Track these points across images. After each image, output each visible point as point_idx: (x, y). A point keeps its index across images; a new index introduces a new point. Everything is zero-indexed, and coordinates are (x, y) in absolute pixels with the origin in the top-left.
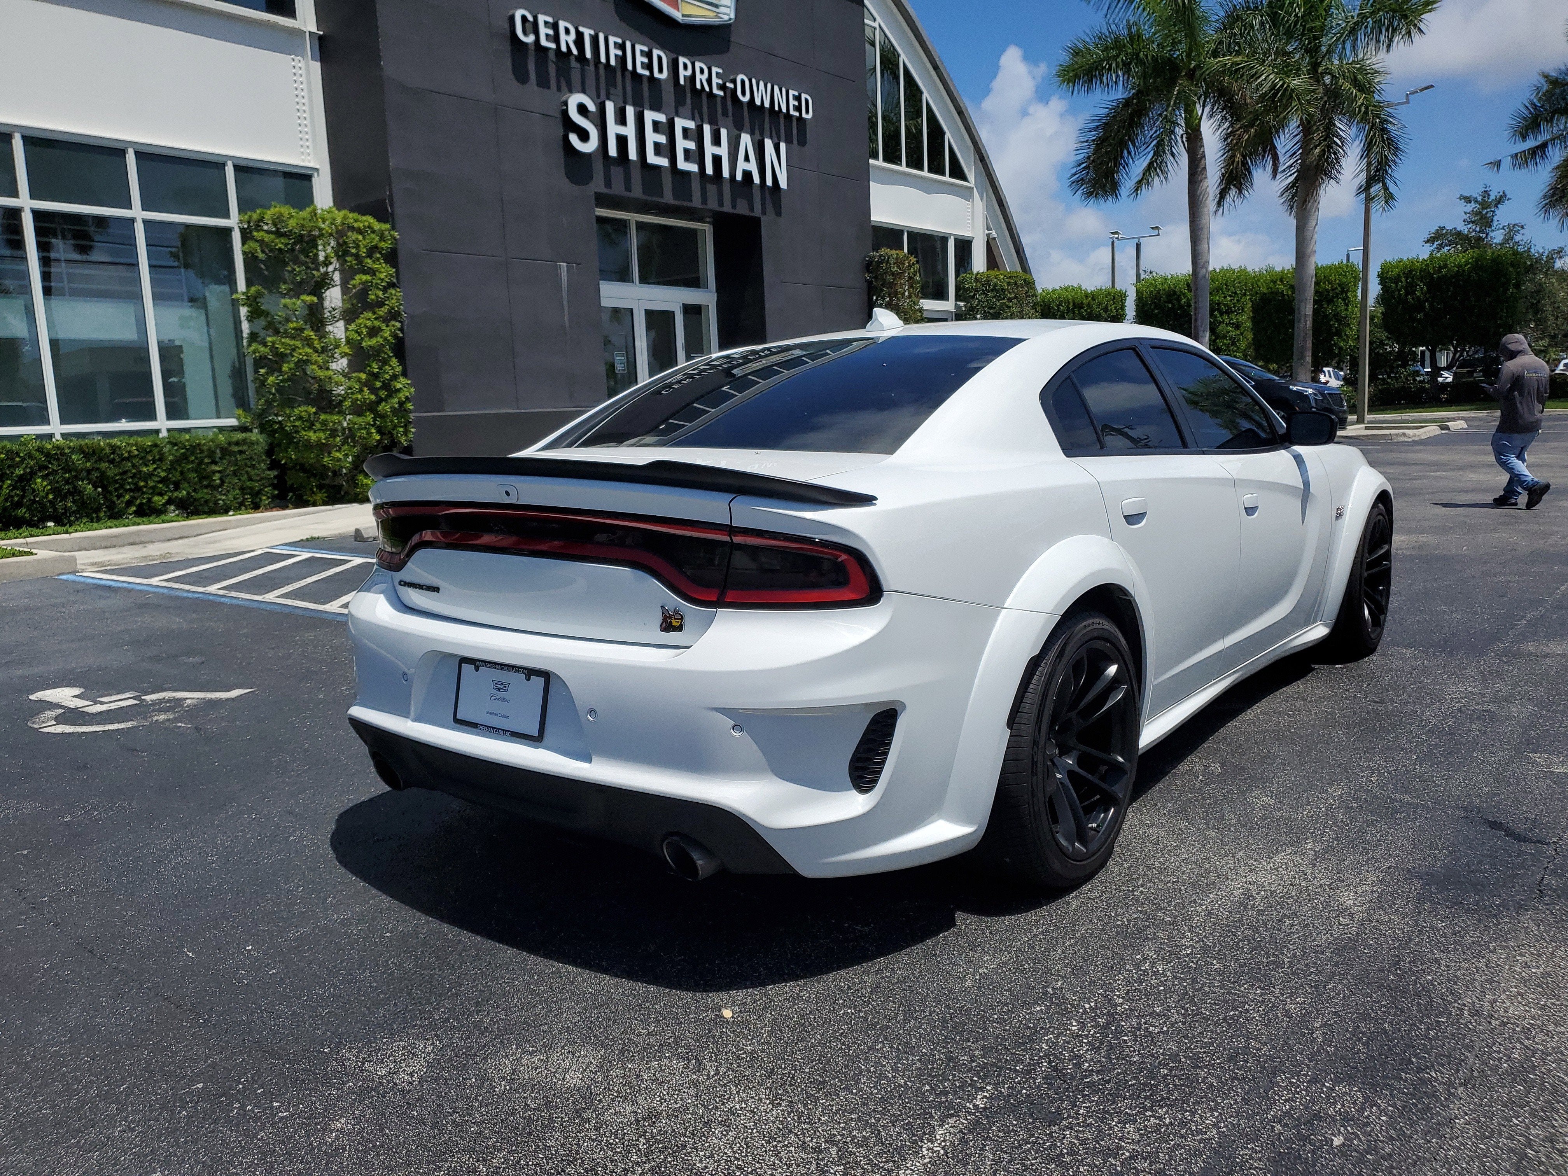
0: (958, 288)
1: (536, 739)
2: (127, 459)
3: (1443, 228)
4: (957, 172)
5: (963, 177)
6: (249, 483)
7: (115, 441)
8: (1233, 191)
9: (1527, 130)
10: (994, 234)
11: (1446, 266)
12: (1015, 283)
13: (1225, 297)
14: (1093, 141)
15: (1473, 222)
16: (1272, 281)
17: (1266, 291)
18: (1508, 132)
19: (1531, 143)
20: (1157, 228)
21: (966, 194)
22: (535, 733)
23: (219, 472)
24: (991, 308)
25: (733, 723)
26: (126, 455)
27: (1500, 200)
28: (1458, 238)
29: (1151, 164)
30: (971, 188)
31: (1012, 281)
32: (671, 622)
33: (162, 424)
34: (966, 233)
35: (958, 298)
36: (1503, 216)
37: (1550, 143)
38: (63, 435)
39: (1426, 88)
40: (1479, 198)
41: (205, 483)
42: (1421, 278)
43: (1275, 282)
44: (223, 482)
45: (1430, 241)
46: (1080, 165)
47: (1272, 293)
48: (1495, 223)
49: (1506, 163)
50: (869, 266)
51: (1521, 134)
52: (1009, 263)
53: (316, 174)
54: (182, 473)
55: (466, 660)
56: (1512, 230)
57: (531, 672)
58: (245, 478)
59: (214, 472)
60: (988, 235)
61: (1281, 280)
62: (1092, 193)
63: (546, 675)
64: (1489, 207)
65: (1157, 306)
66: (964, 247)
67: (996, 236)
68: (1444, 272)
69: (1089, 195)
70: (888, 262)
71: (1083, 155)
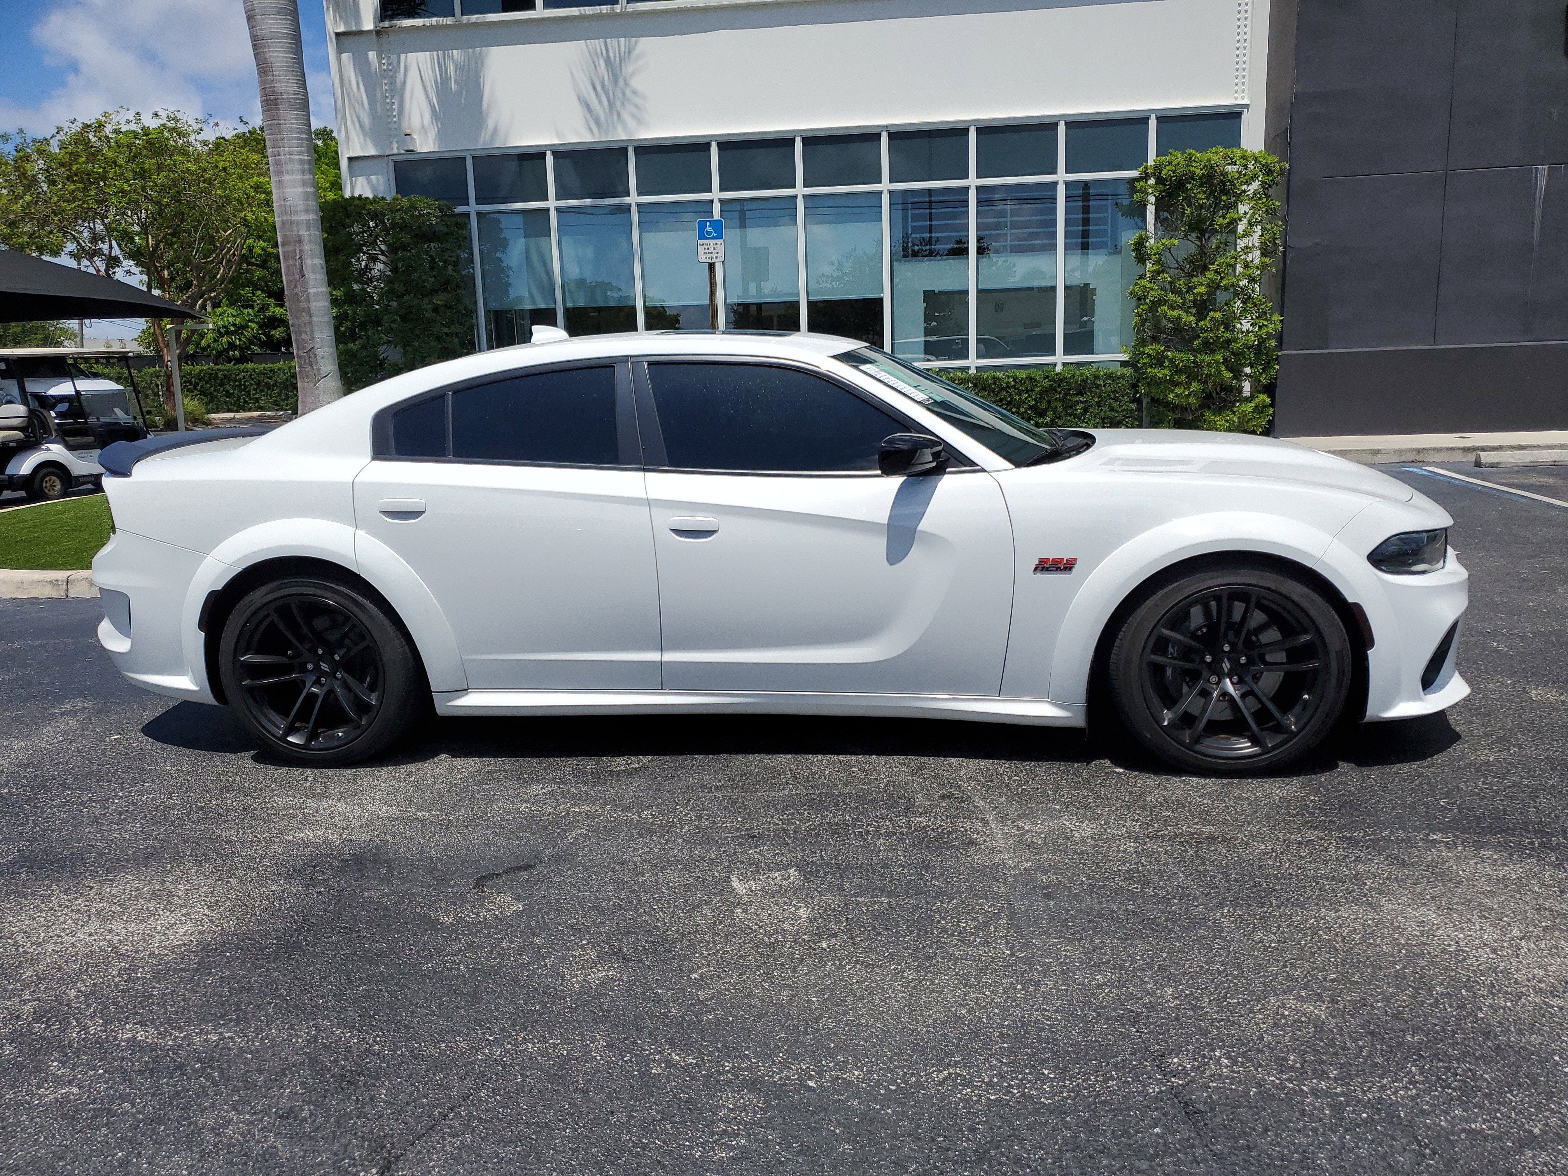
2: (1005, 389)
6: (1109, 414)
7: (999, 374)
23: (1083, 402)
26: (1004, 385)
33: (1059, 358)
38: (977, 368)
41: (1069, 411)
44: (1086, 410)
53: (1245, 110)
54: (1049, 402)
58: (1106, 409)
59: (1078, 402)
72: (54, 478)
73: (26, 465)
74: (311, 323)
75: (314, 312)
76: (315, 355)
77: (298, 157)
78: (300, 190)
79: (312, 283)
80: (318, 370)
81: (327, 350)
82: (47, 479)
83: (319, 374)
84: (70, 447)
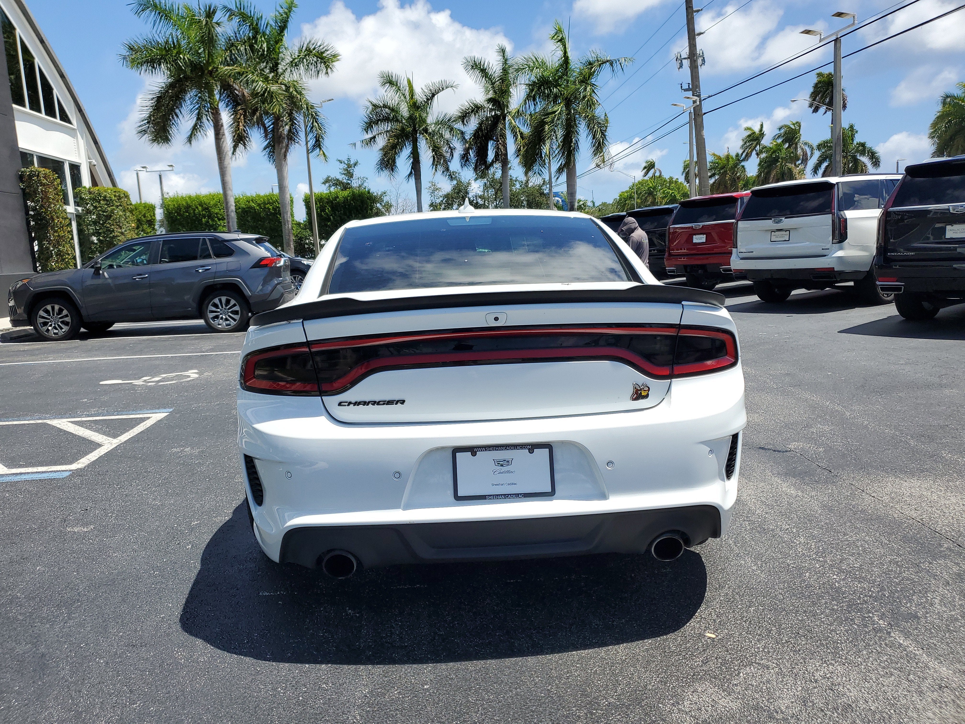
0: (75, 196)
1: (550, 494)
3: (329, 177)
4: (64, 117)
5: (69, 122)
8: (241, 146)
9: (368, 129)
10: (94, 162)
11: (338, 197)
12: (119, 196)
13: (220, 210)
14: (151, 106)
15: (344, 174)
16: (247, 201)
17: (245, 207)
18: (360, 129)
19: (370, 135)
20: (172, 166)
21: (72, 133)
22: (549, 490)
24: (104, 212)
25: (709, 449)
27: (355, 164)
28: (337, 183)
29: (196, 125)
30: (74, 129)
31: (117, 195)
32: (641, 393)
34: (75, 159)
35: (77, 204)
36: (357, 172)
37: (377, 137)
39: (330, 100)
40: (346, 162)
42: (327, 203)
43: (249, 202)
45: (324, 183)
46: (143, 121)
47: (248, 208)
48: (354, 175)
49: (359, 144)
50: (21, 178)
51: (365, 129)
52: (105, 182)
55: (457, 450)
56: (364, 179)
57: (532, 447)
60: (90, 163)
61: (252, 201)
62: (155, 140)
63: (547, 446)
64: (351, 167)
65: (179, 214)
66: (75, 168)
67: (96, 163)
68: (338, 200)
69: (154, 141)
70: (38, 176)
71: (144, 115)
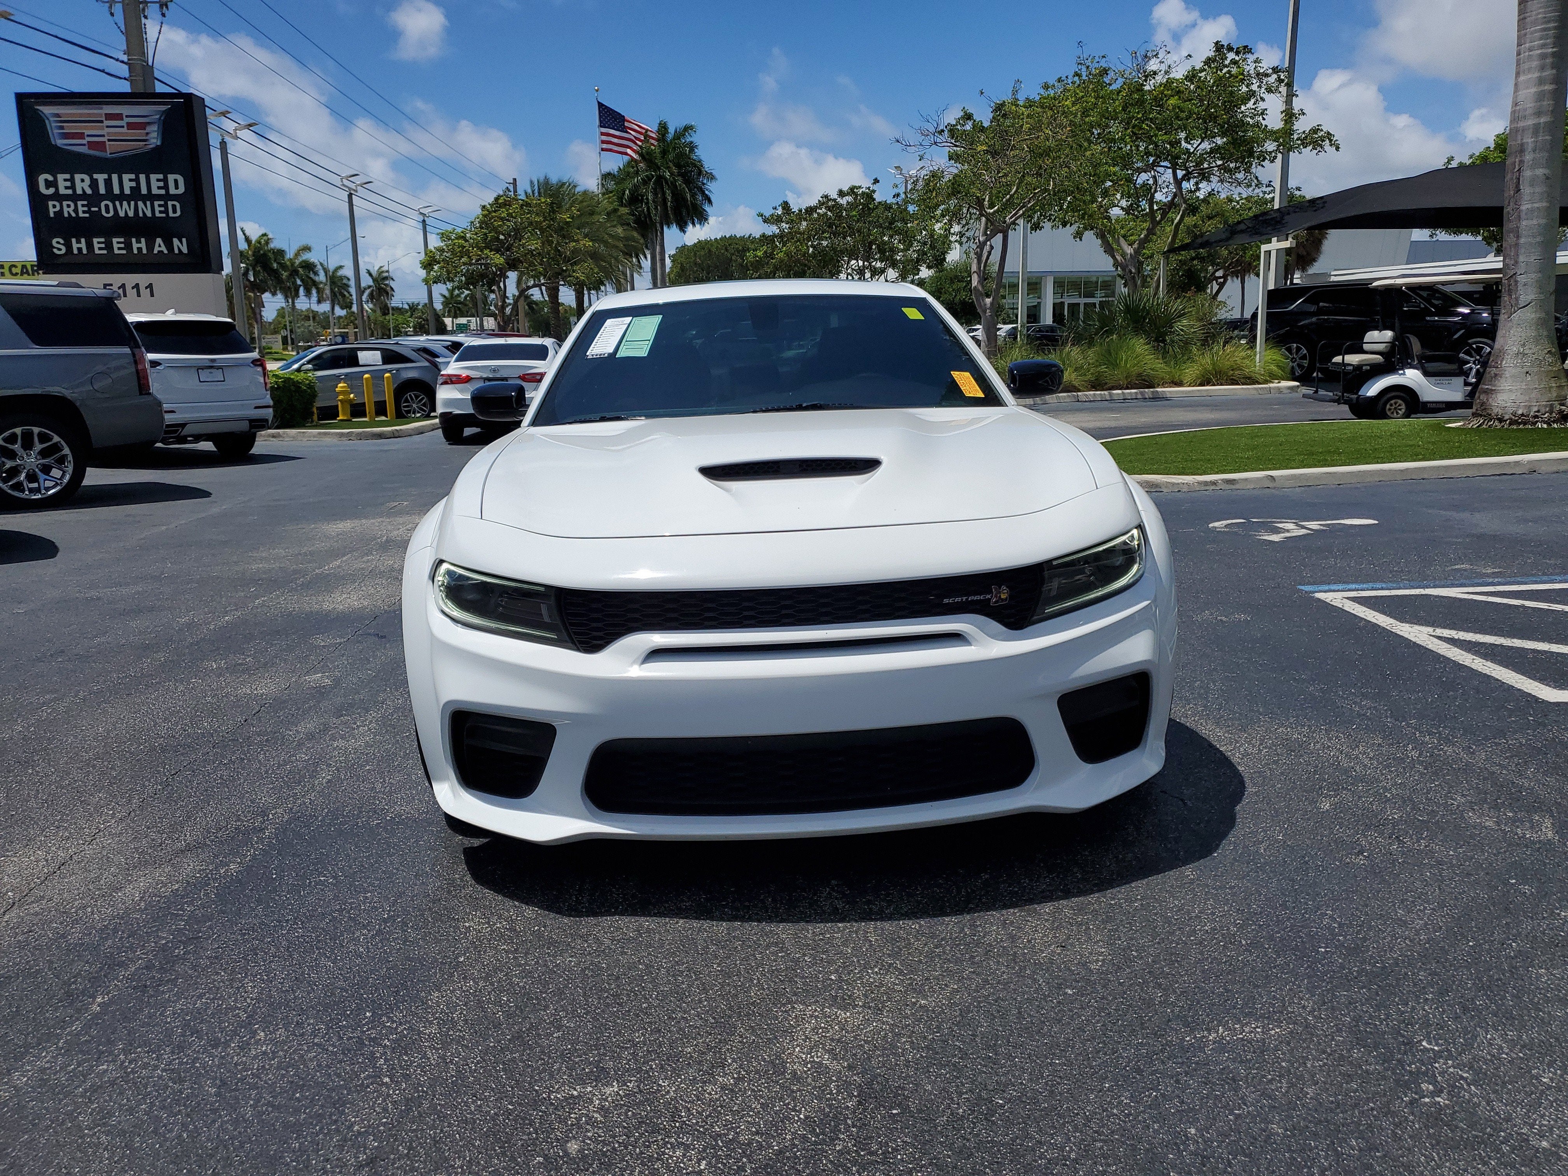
72: (1400, 402)
73: (1373, 389)
74: (1517, 245)
75: (1523, 232)
76: (1516, 282)
77: (1539, 52)
78: (1533, 90)
79: (1526, 198)
80: (1517, 299)
81: (1533, 276)
82: (1393, 402)
83: (1516, 304)
84: (1426, 374)
